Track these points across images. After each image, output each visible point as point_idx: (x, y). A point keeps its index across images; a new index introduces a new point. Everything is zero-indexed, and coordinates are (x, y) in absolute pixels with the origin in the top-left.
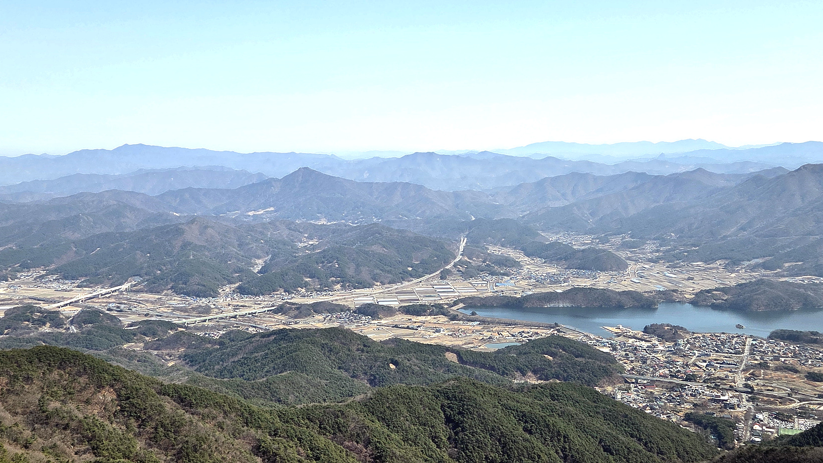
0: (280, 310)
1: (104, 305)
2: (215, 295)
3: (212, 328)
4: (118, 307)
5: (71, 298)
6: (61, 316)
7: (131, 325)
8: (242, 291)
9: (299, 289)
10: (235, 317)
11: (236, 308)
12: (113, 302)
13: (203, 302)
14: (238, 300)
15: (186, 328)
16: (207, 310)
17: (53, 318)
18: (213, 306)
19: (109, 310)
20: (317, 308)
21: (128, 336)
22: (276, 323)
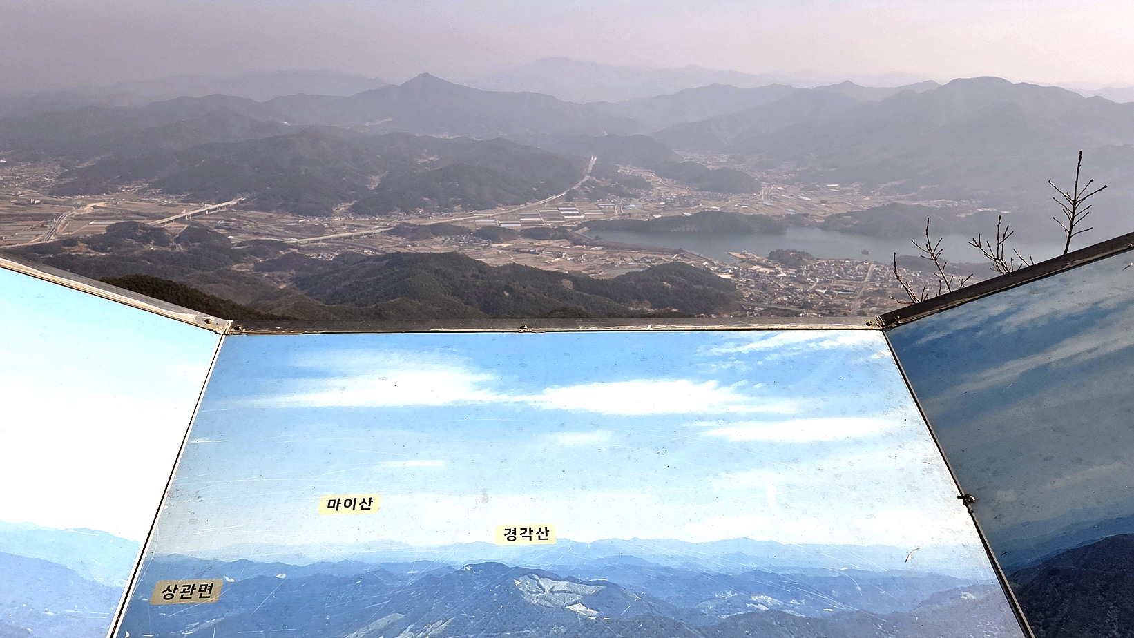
0: (397, 231)
1: (212, 221)
2: (329, 213)
3: (326, 249)
4: (227, 225)
5: (177, 214)
6: (167, 234)
7: (240, 245)
8: (357, 210)
9: (418, 209)
10: (350, 237)
11: (351, 228)
12: (222, 220)
13: (317, 221)
14: (352, 220)
15: (299, 248)
16: (320, 230)
17: (158, 235)
18: (326, 225)
19: (217, 227)
20: (436, 230)
21: (237, 256)
22: (394, 245)
